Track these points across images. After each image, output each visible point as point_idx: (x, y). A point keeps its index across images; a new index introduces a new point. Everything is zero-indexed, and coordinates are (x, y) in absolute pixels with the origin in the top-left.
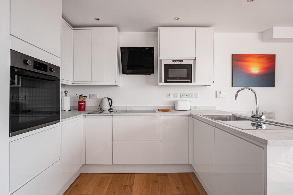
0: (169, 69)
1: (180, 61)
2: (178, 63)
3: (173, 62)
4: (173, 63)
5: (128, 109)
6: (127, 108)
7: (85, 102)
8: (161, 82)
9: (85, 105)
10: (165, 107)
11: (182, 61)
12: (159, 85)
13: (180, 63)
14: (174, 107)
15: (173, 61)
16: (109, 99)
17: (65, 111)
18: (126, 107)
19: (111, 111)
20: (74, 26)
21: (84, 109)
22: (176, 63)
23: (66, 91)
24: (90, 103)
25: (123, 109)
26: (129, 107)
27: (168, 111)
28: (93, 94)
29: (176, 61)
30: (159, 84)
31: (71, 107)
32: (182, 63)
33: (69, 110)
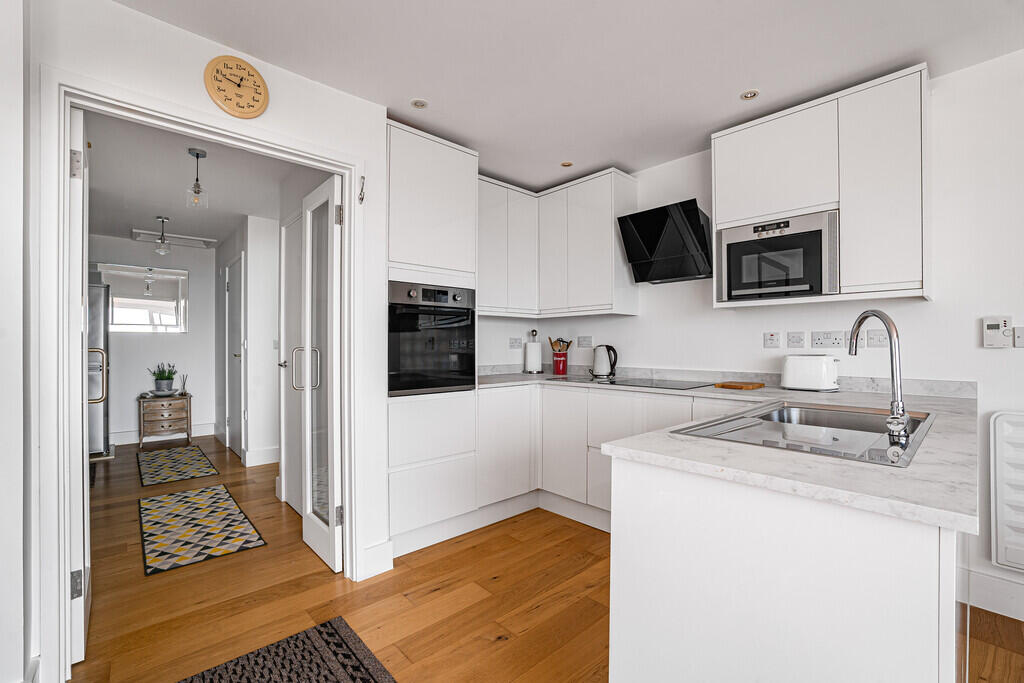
0: (744, 257)
1: (778, 226)
2: (771, 234)
3: (755, 232)
4: (755, 237)
5: (656, 377)
6: (652, 373)
7: (565, 355)
8: (720, 300)
9: (565, 362)
10: (757, 375)
11: (787, 224)
12: (715, 307)
13: (777, 233)
14: (779, 377)
15: (756, 230)
16: (609, 348)
17: (530, 372)
18: (651, 370)
19: (612, 378)
20: (537, 190)
21: (564, 371)
22: (764, 235)
23: (533, 331)
24: (576, 358)
25: (644, 377)
26: (658, 371)
27: (741, 389)
28: (585, 337)
29: (764, 228)
30: (716, 305)
31: (543, 365)
32: (787, 232)
33: (538, 372)
